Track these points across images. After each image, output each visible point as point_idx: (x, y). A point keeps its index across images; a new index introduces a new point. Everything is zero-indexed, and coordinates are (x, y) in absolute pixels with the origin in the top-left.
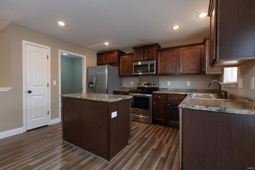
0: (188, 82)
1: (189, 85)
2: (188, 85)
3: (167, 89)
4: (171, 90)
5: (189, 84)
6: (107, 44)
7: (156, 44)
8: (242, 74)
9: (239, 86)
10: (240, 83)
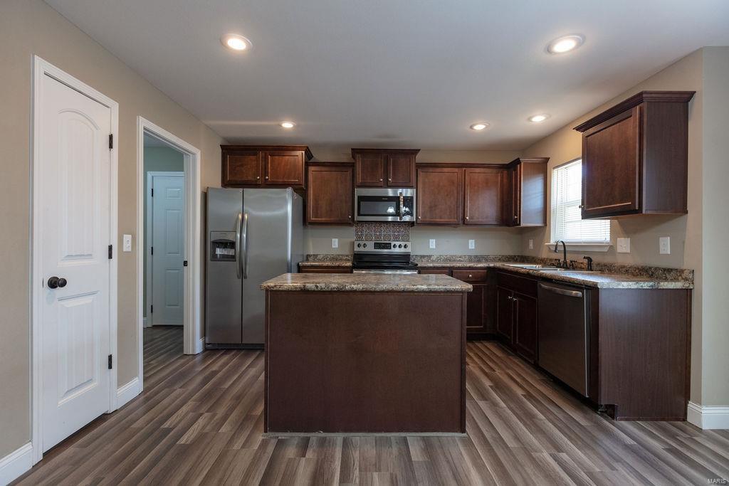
0: (470, 241)
1: (473, 248)
2: (470, 248)
3: (430, 257)
4: (439, 259)
5: (472, 244)
6: (287, 125)
7: (416, 152)
8: (626, 231)
9: (619, 249)
10: (624, 245)
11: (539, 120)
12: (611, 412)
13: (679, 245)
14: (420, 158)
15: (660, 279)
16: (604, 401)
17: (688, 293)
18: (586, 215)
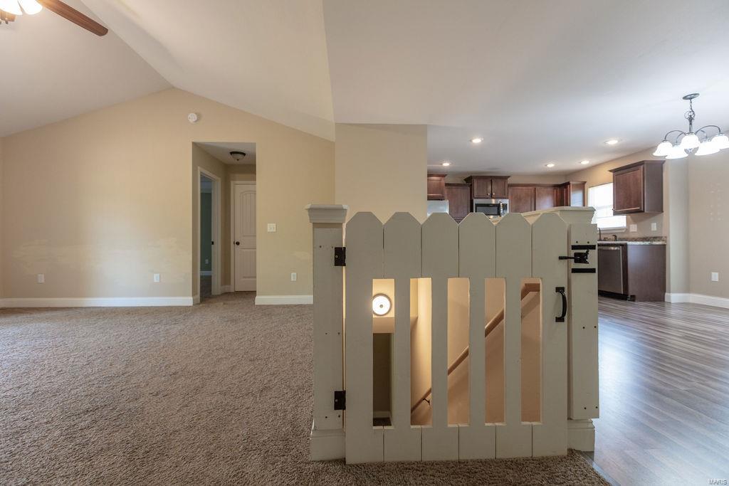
7: (506, 178)
8: (635, 221)
9: (631, 230)
10: (634, 228)
11: (585, 163)
12: (633, 298)
13: (660, 226)
14: (510, 181)
15: (652, 241)
16: (631, 293)
17: (664, 246)
18: (616, 213)
